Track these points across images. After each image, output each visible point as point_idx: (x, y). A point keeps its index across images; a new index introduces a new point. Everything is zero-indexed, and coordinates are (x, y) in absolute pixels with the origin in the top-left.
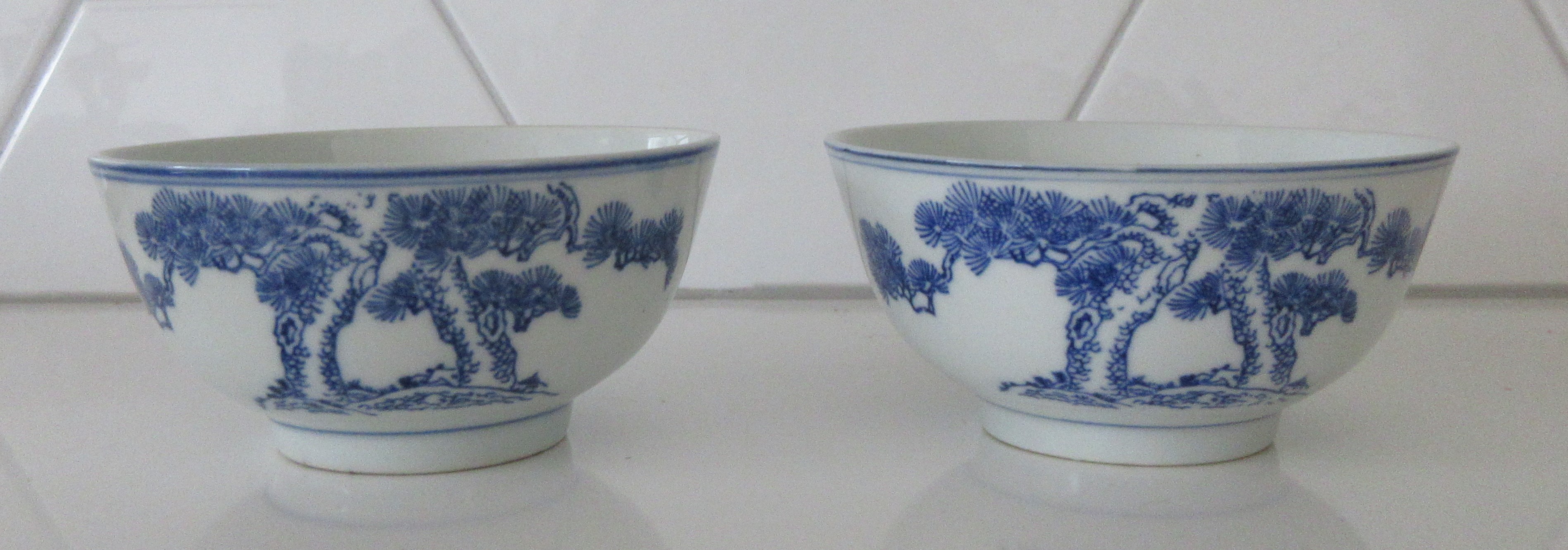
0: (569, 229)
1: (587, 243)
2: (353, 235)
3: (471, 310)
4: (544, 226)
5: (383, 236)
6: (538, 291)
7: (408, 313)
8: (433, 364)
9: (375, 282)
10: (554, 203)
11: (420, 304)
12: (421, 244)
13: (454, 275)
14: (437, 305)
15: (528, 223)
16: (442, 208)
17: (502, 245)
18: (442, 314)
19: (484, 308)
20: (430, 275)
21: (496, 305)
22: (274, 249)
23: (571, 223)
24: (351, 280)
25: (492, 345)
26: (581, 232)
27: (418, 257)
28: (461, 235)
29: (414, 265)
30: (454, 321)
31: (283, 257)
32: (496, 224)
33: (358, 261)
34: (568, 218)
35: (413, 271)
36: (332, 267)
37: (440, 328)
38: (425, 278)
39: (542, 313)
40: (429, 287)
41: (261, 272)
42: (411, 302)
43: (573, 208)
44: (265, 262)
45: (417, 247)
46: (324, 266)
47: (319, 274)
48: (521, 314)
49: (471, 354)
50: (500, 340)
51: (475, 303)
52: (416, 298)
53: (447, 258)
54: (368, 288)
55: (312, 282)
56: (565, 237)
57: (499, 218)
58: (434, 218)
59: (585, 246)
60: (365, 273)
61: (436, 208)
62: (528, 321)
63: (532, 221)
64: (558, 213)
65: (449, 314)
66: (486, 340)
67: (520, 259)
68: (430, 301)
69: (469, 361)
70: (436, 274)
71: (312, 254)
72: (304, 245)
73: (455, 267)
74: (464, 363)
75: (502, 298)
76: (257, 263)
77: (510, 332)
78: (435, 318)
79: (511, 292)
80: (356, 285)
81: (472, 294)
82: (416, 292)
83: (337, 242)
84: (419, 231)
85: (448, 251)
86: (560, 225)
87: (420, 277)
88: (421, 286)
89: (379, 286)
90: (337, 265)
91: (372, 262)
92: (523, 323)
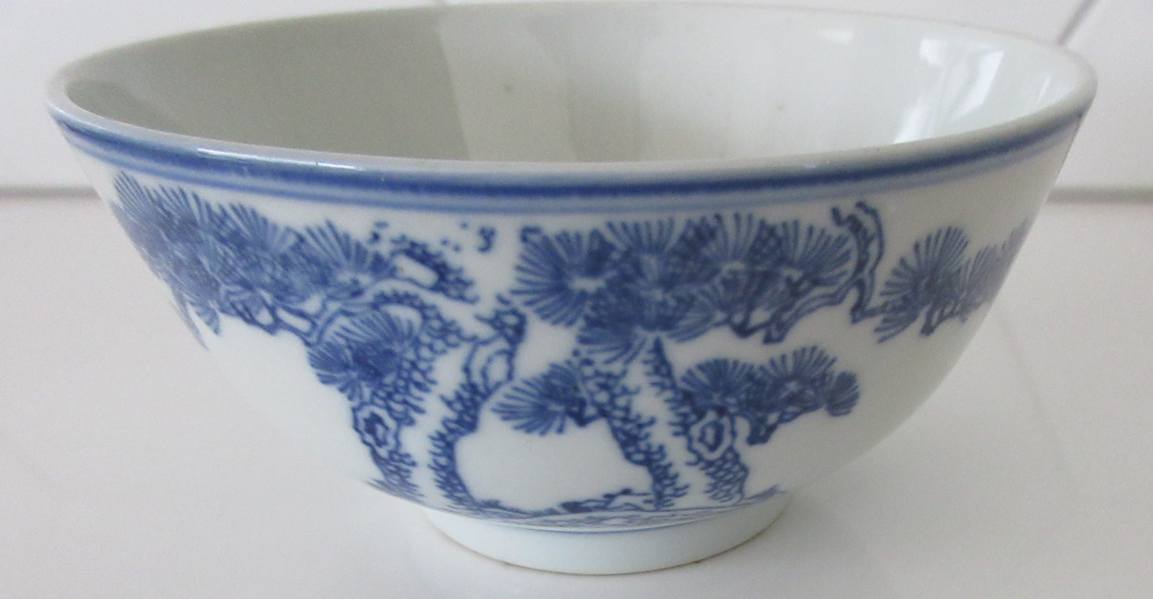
0: (860, 285)
1: (886, 304)
2: (461, 298)
3: (677, 420)
4: (817, 283)
5: (518, 302)
6: (793, 386)
7: (571, 424)
8: (613, 488)
9: (510, 376)
10: (841, 241)
11: (590, 411)
12: (587, 318)
13: (649, 368)
14: (619, 414)
15: (789, 280)
16: (627, 255)
17: (738, 318)
18: (628, 427)
19: (701, 415)
20: (604, 369)
21: (721, 411)
22: (324, 307)
23: (865, 274)
24: (467, 370)
25: (710, 464)
26: (879, 286)
27: (583, 340)
28: (663, 304)
29: (576, 353)
30: (647, 436)
31: (343, 321)
32: (729, 284)
33: (476, 342)
34: (860, 266)
35: (576, 361)
36: (431, 347)
37: (623, 445)
38: (598, 374)
39: (796, 415)
40: (604, 387)
41: (313, 339)
42: (575, 409)
43: (873, 249)
44: (314, 325)
45: (581, 323)
46: (417, 343)
47: (411, 355)
48: (762, 421)
49: (676, 476)
50: (723, 458)
51: (686, 409)
52: (582, 403)
53: (636, 343)
54: (498, 385)
55: (400, 368)
56: (852, 298)
57: (734, 273)
58: (611, 274)
59: (883, 309)
60: (490, 360)
61: (615, 256)
62: (772, 429)
63: (796, 275)
64: (846, 257)
65: (641, 426)
66: (700, 458)
67: (768, 340)
68: (608, 408)
69: (673, 484)
70: (616, 368)
71: (392, 323)
72: (375, 306)
73: (651, 357)
74: (665, 486)
75: (731, 400)
76: (302, 325)
77: (741, 445)
78: (615, 431)
79: (748, 391)
80: (477, 379)
81: (680, 396)
82: (584, 394)
83: (433, 307)
84: (583, 295)
85: (640, 332)
86: (843, 280)
87: (588, 371)
88: (591, 385)
89: (517, 382)
90: (439, 345)
91: (501, 344)
92: (762, 433)
